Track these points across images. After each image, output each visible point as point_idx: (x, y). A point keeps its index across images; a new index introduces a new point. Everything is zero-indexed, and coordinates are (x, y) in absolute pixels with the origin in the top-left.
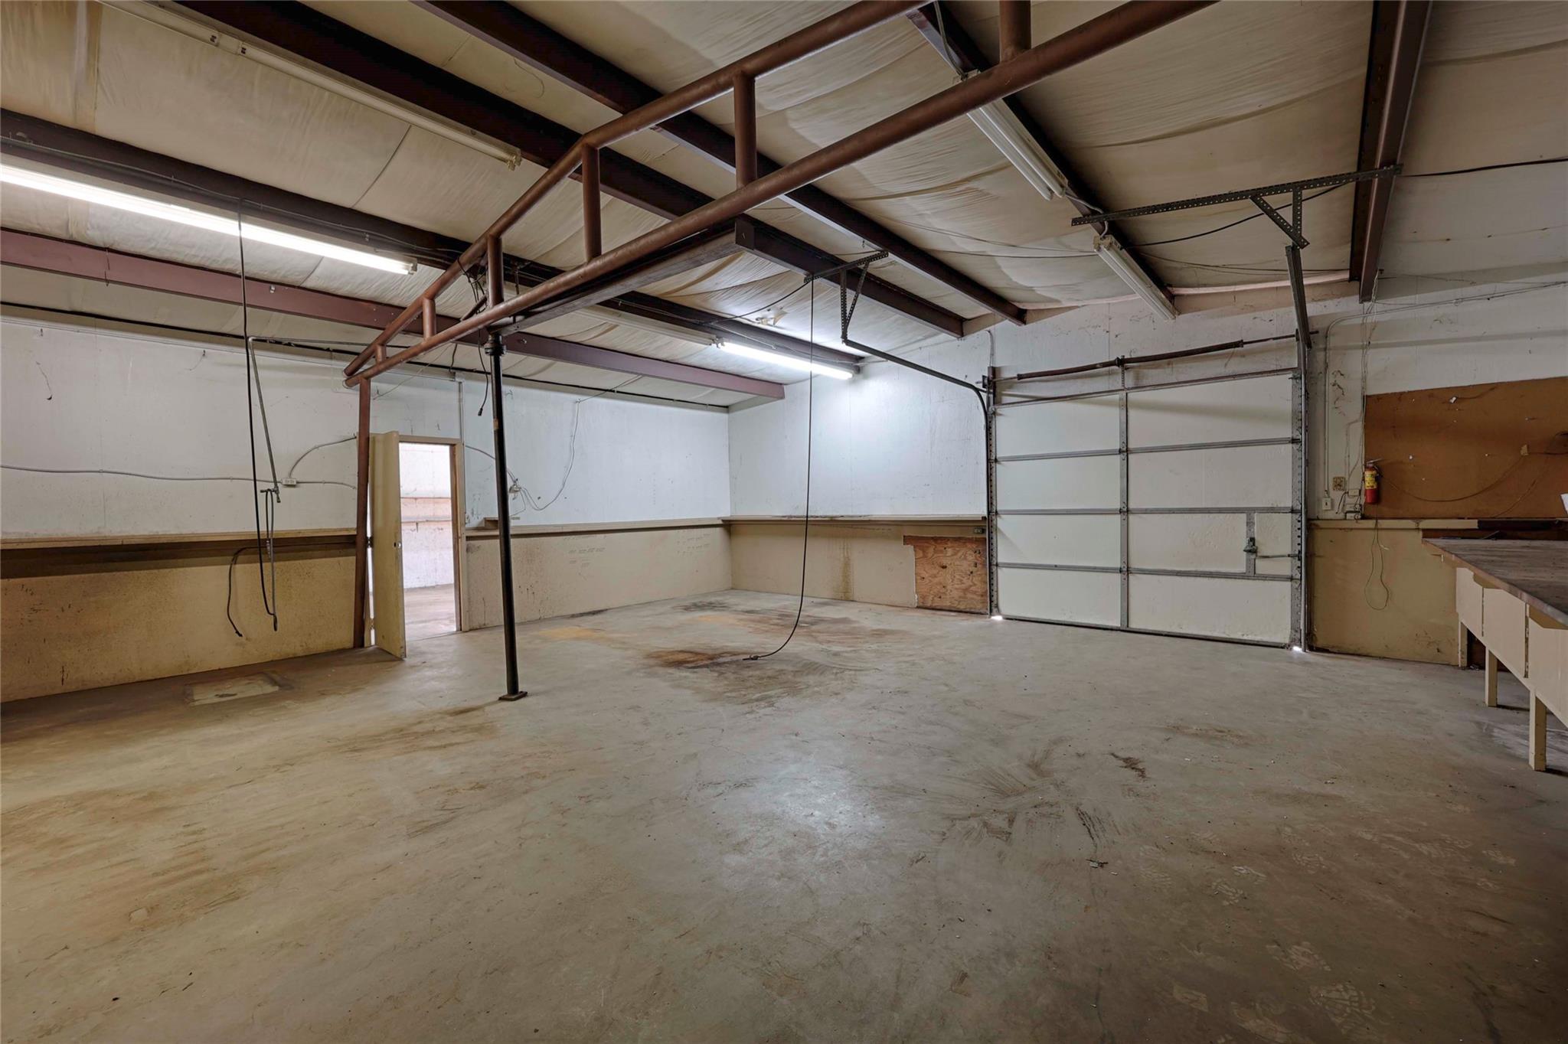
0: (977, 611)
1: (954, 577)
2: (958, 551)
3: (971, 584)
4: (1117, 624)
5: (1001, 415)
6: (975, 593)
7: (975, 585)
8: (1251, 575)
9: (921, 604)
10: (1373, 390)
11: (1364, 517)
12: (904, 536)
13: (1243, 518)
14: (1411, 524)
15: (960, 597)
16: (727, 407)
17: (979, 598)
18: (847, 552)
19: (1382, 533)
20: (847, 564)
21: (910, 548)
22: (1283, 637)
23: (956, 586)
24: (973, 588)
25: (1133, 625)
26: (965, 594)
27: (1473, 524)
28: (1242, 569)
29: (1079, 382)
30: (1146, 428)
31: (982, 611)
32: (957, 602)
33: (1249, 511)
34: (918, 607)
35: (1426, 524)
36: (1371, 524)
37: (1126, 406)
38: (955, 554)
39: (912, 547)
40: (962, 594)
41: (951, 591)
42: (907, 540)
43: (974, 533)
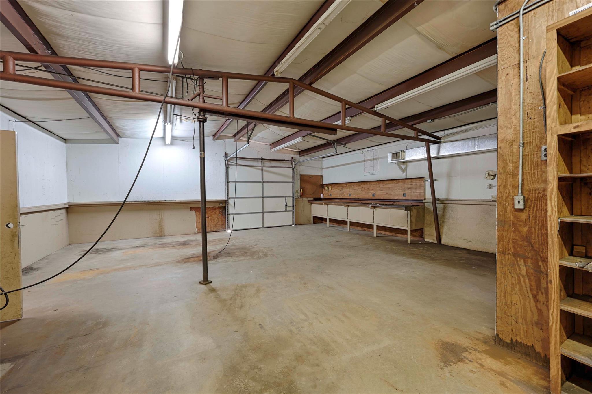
0: (220, 230)
1: (212, 220)
2: (213, 211)
3: (218, 222)
4: (261, 226)
5: (230, 168)
6: (219, 224)
7: (219, 222)
8: (286, 211)
9: (198, 232)
10: (301, 174)
11: (301, 198)
12: (191, 207)
13: (285, 198)
14: (306, 199)
15: (214, 227)
16: (65, 139)
17: (221, 226)
18: (161, 216)
19: (304, 201)
20: (161, 221)
21: (193, 212)
22: (291, 224)
23: (213, 223)
24: (219, 223)
25: (265, 226)
26: (216, 225)
27: (313, 199)
28: (284, 210)
29: (250, 162)
30: (268, 177)
31: (222, 230)
32: (213, 229)
33: (286, 197)
34: (197, 233)
35: (309, 199)
36: (302, 199)
37: (262, 170)
38: (212, 212)
39: (195, 211)
40: (215, 226)
41: (211, 225)
42: (192, 209)
43: (220, 205)
